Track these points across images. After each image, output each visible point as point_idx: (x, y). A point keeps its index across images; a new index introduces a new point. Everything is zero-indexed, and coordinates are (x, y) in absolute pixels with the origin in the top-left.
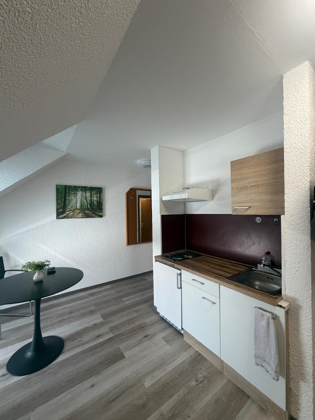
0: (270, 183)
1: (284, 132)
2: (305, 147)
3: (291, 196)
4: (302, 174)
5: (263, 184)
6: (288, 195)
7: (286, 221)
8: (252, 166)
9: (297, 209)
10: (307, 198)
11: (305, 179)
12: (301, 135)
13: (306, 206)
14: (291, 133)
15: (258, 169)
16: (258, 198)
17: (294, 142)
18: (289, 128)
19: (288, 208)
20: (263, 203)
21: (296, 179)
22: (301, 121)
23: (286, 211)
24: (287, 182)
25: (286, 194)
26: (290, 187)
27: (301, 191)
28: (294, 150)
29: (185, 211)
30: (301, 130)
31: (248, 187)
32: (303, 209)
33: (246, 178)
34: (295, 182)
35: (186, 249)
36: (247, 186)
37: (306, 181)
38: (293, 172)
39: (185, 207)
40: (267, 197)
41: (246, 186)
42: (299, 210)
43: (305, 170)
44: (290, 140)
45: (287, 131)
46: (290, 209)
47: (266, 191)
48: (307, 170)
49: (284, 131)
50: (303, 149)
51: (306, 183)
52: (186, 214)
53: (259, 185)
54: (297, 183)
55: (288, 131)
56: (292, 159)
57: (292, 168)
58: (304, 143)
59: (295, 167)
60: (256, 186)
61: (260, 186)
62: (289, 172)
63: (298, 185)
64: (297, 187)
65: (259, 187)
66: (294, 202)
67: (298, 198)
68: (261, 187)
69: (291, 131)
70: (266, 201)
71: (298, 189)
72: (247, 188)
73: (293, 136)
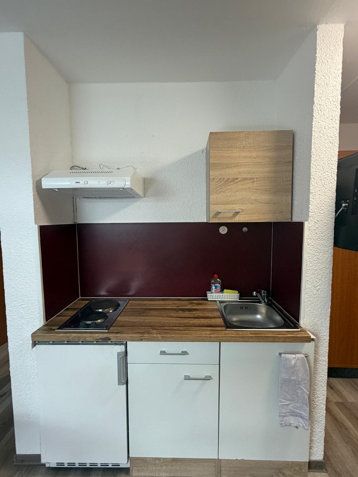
0: (269, 178)
1: (314, 108)
2: (335, 136)
3: (317, 196)
4: (330, 170)
5: (260, 178)
6: (314, 196)
7: (309, 229)
8: (245, 148)
9: (322, 213)
10: (332, 200)
11: (332, 176)
12: (332, 119)
13: (332, 210)
14: (322, 112)
15: (254, 154)
16: (253, 198)
17: (325, 127)
18: (320, 105)
19: (313, 212)
20: (259, 205)
21: (324, 176)
22: (333, 101)
23: (311, 216)
24: (314, 178)
25: (312, 193)
26: (316, 185)
27: (327, 192)
28: (323, 136)
29: (75, 217)
30: (333, 112)
31: (239, 180)
32: (328, 214)
33: (235, 165)
34: (323, 179)
35: (80, 297)
36: (237, 179)
37: (333, 179)
38: (320, 165)
39: (75, 209)
40: (265, 197)
41: (236, 177)
42: (325, 214)
43: (333, 165)
44: (320, 121)
45: (317, 108)
46: (315, 214)
47: (264, 188)
48: (335, 166)
49: (314, 106)
50: (332, 137)
51: (333, 181)
52: (78, 224)
53: (254, 178)
54: (324, 180)
55: (319, 109)
56: (321, 148)
57: (320, 159)
58: (334, 131)
59: (323, 159)
60: (251, 179)
61: (255, 180)
62: (316, 164)
63: (325, 183)
64: (323, 186)
65: (254, 182)
66: (320, 205)
67: (323, 200)
68: (257, 183)
69: (322, 110)
70: (261, 203)
71: (325, 188)
72: (236, 181)
73: (324, 118)
